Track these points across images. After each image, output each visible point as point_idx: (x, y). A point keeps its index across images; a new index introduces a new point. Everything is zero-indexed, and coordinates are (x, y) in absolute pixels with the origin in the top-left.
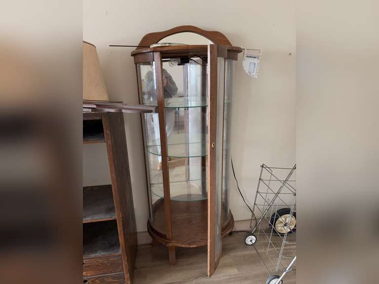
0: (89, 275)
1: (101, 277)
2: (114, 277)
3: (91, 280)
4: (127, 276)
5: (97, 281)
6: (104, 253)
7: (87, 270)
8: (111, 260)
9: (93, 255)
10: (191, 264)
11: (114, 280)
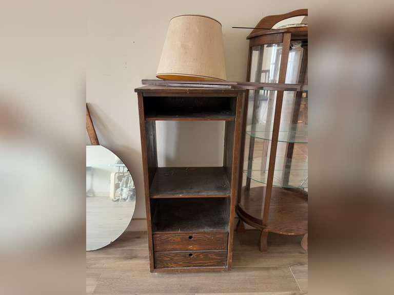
0: (195, 249)
1: (205, 252)
2: (217, 254)
3: (196, 254)
4: (230, 254)
5: (201, 255)
6: (211, 229)
7: (195, 244)
8: (218, 236)
9: (201, 230)
10: (282, 252)
11: (216, 258)
